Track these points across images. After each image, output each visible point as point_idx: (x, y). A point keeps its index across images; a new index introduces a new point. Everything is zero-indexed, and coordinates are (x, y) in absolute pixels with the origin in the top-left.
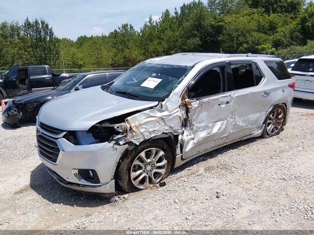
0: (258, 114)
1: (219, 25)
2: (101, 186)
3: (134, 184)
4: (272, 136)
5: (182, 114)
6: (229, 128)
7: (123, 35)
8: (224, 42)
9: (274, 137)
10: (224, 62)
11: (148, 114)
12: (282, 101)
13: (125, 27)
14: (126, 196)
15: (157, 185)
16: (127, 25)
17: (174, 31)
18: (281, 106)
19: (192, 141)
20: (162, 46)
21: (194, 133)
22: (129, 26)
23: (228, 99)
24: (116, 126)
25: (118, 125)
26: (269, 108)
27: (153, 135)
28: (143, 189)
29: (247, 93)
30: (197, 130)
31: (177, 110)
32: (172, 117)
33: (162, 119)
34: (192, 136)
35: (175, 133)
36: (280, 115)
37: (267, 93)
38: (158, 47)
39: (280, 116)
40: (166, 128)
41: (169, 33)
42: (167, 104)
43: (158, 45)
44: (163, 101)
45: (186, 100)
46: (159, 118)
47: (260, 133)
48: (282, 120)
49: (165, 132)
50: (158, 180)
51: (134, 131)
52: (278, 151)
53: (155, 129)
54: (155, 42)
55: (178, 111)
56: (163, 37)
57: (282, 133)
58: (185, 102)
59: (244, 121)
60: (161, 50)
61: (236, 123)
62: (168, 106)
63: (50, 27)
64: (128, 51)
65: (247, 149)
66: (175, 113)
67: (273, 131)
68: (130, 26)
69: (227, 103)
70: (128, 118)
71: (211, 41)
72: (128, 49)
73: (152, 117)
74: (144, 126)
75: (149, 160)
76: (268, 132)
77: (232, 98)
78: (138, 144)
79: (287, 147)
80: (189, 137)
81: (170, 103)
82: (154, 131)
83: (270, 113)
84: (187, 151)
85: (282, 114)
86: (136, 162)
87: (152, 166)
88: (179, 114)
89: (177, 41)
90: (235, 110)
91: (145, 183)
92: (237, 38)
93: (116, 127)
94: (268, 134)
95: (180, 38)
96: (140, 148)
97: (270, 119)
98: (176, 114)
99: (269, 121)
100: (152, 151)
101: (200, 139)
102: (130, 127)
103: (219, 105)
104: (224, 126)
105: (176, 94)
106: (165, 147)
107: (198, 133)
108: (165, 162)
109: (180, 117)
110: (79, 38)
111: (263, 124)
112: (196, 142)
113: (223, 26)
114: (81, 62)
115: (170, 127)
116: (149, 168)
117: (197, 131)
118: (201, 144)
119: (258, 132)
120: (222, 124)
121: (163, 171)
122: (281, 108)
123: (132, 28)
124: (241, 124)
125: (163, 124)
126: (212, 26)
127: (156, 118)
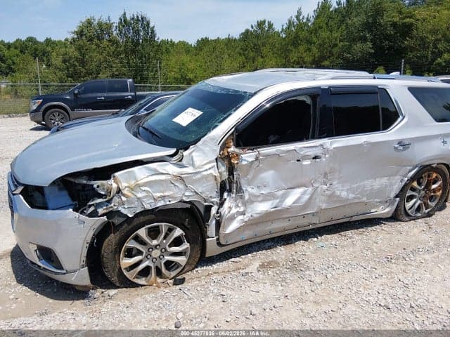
0: (385, 180)
1: (405, 23)
2: (64, 274)
3: (127, 276)
4: (415, 219)
5: (220, 173)
6: (317, 200)
7: (257, 36)
8: (412, 49)
9: (420, 220)
10: (319, 88)
11: (155, 170)
12: (441, 159)
13: (261, 24)
14: (112, 292)
15: (169, 281)
16: (265, 21)
17: (331, 32)
18: (437, 168)
19: (241, 217)
20: (311, 54)
21: (245, 204)
22: (267, 24)
23: (317, 152)
24: (96, 184)
25: (99, 183)
26: (410, 171)
27: (160, 204)
28: (145, 285)
29: (360, 143)
30: (252, 199)
31: (210, 165)
32: (199, 176)
33: (180, 178)
34: (242, 209)
35: (206, 202)
36: (434, 183)
37: (403, 145)
38: (304, 55)
39: (434, 186)
40: (187, 194)
41: (324, 34)
42: (194, 154)
43: (306, 51)
44: (186, 149)
45: (229, 150)
46: (175, 176)
47: (389, 211)
48: (439, 193)
49: (185, 199)
50: (173, 274)
51: (124, 195)
52: (409, 250)
53: (166, 194)
54: (301, 48)
55: (212, 167)
56: (314, 39)
57: (438, 216)
58: (228, 152)
59: (350, 190)
60: (308, 59)
61: (334, 192)
62: (195, 159)
63: (151, 25)
64: (262, 60)
65: (356, 238)
66: (207, 170)
67: (418, 209)
68: (269, 23)
69: (315, 158)
70: (117, 174)
71: (391, 48)
72: (262, 57)
73: (162, 174)
74: (144, 188)
75: (155, 242)
76: (409, 212)
77: (326, 151)
78: (130, 216)
79: (431, 243)
80: (234, 211)
81: (197, 154)
82: (164, 197)
83: (412, 179)
84: (227, 232)
85: (439, 183)
86: (131, 244)
87: (161, 251)
88: (214, 172)
89: (336, 45)
90: (332, 171)
91: (149, 276)
92: (434, 43)
93: (95, 186)
94: (408, 215)
95: (341, 41)
96: (136, 222)
97: (413, 189)
98: (209, 172)
99: (409, 193)
100: (160, 227)
101: (255, 216)
102: (118, 188)
103: (298, 161)
104: (307, 197)
105: (212, 139)
106: (186, 224)
107: (255, 204)
108: (186, 247)
109: (215, 176)
110: (198, 41)
111: (397, 196)
112: (246, 220)
113: (412, 24)
114: (191, 76)
115: (195, 192)
116: (156, 253)
117: (252, 202)
118: (260, 223)
119: (386, 211)
120: (304, 194)
121: (182, 260)
122: (436, 172)
123: (270, 25)
124: (344, 194)
125: (181, 186)
126: (394, 25)
127: (169, 177)
